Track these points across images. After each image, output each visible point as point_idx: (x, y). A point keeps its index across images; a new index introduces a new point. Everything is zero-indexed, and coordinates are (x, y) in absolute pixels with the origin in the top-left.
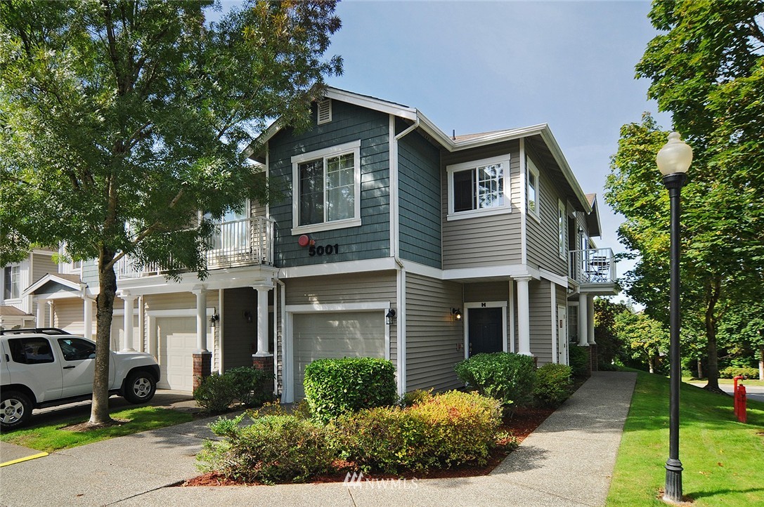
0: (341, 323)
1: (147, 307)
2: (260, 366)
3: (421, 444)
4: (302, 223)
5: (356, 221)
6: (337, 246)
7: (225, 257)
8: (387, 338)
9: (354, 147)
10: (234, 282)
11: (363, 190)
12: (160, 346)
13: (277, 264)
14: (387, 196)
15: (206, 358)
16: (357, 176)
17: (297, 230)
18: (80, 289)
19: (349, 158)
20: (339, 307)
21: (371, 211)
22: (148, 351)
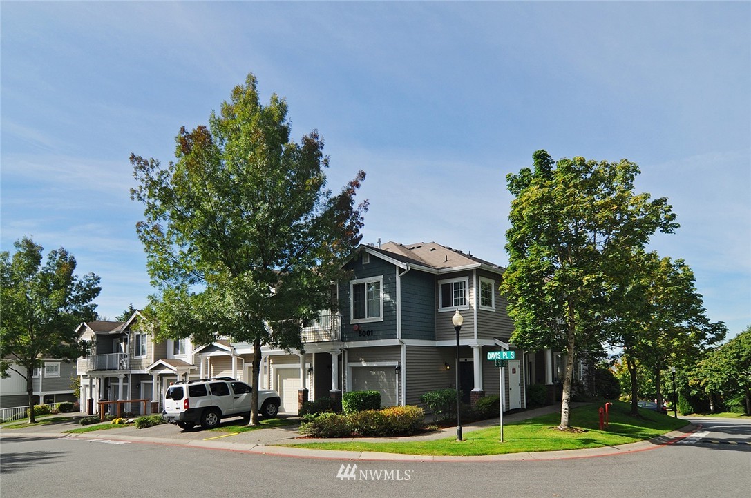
0: (376, 373)
1: (271, 362)
2: (333, 397)
3: (382, 424)
4: (355, 318)
5: (381, 319)
6: (372, 331)
7: (317, 332)
8: (397, 381)
9: (380, 278)
10: (320, 350)
11: (384, 302)
12: (279, 385)
13: (343, 340)
14: (396, 306)
15: (305, 393)
16: (381, 294)
17: (353, 321)
18: (230, 350)
19: (377, 284)
20: (375, 364)
21: (388, 314)
22: (272, 389)
